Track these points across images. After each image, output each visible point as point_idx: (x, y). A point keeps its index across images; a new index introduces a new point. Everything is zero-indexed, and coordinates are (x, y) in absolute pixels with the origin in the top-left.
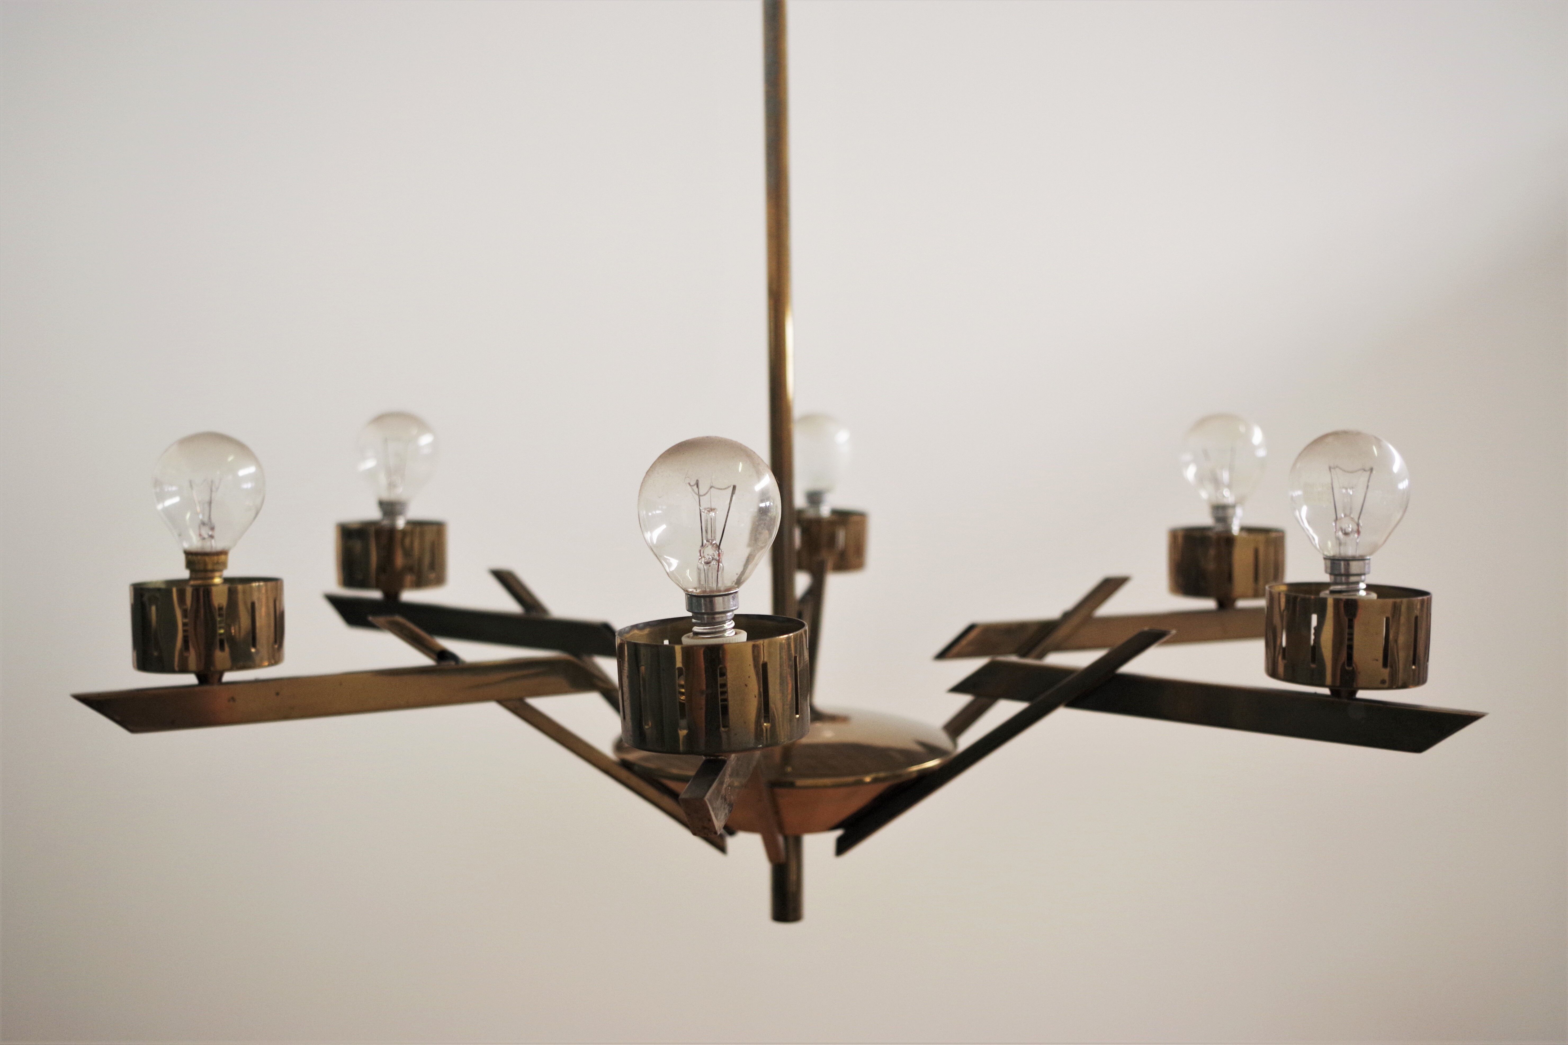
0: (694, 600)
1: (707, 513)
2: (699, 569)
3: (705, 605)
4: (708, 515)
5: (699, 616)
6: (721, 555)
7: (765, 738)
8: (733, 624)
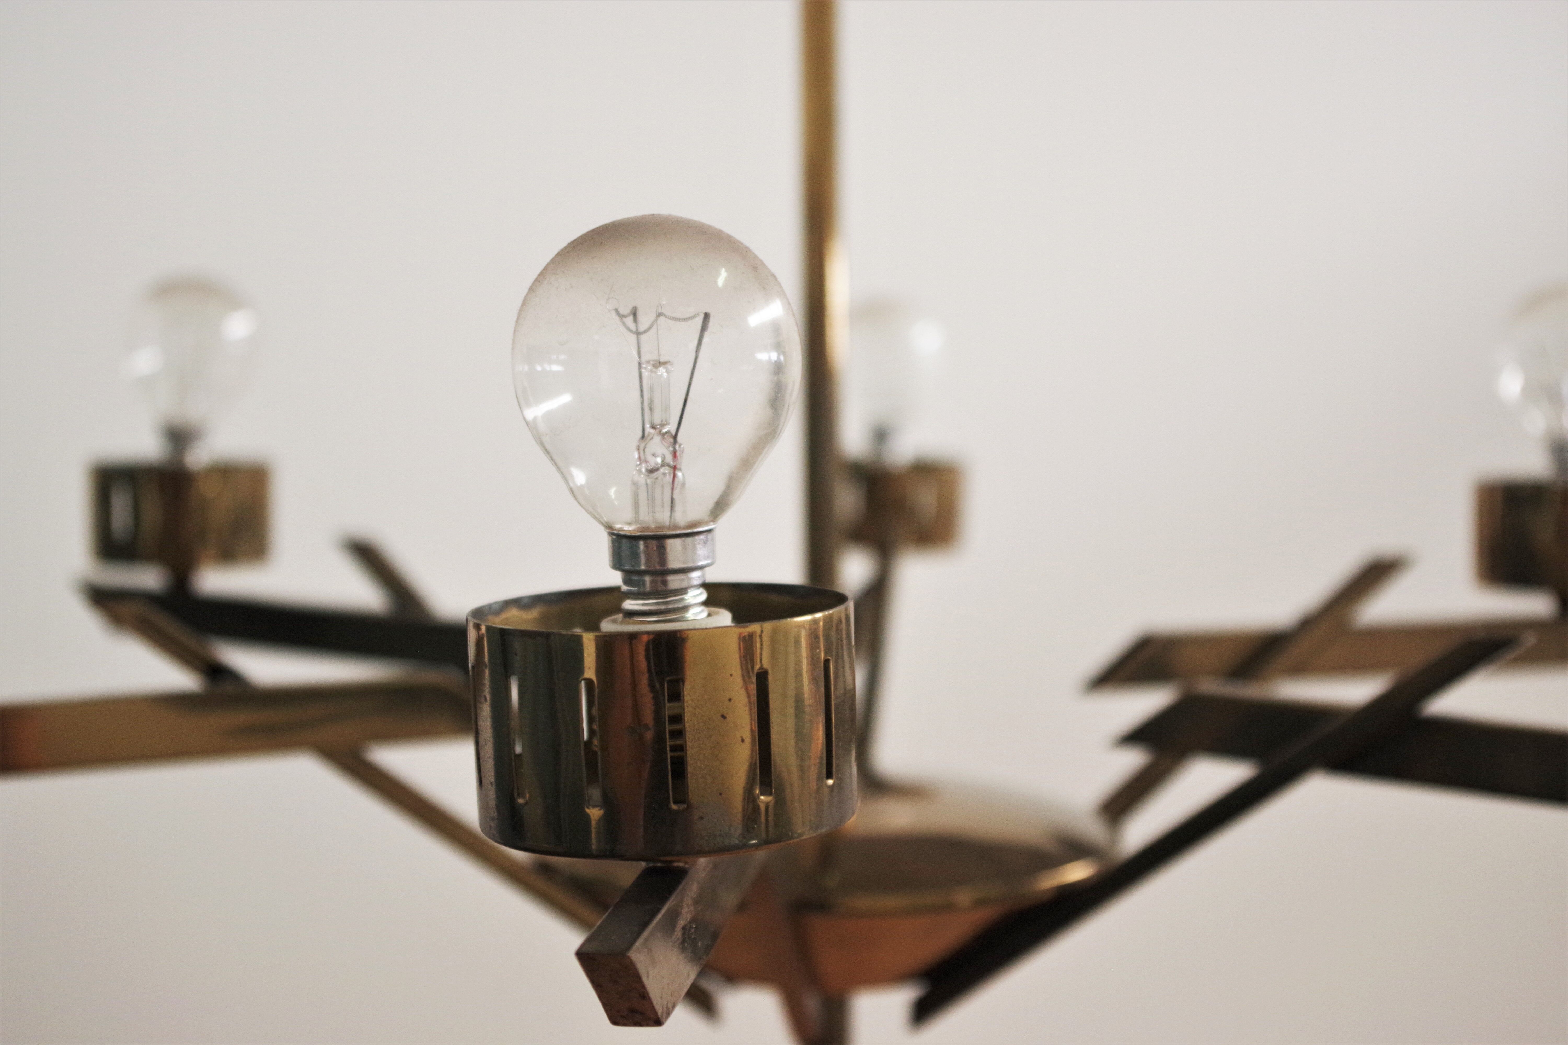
0: (625, 543)
1: (651, 371)
2: (635, 484)
3: (648, 555)
4: (653, 375)
5: (635, 578)
6: (678, 454)
7: (763, 826)
8: (704, 596)
